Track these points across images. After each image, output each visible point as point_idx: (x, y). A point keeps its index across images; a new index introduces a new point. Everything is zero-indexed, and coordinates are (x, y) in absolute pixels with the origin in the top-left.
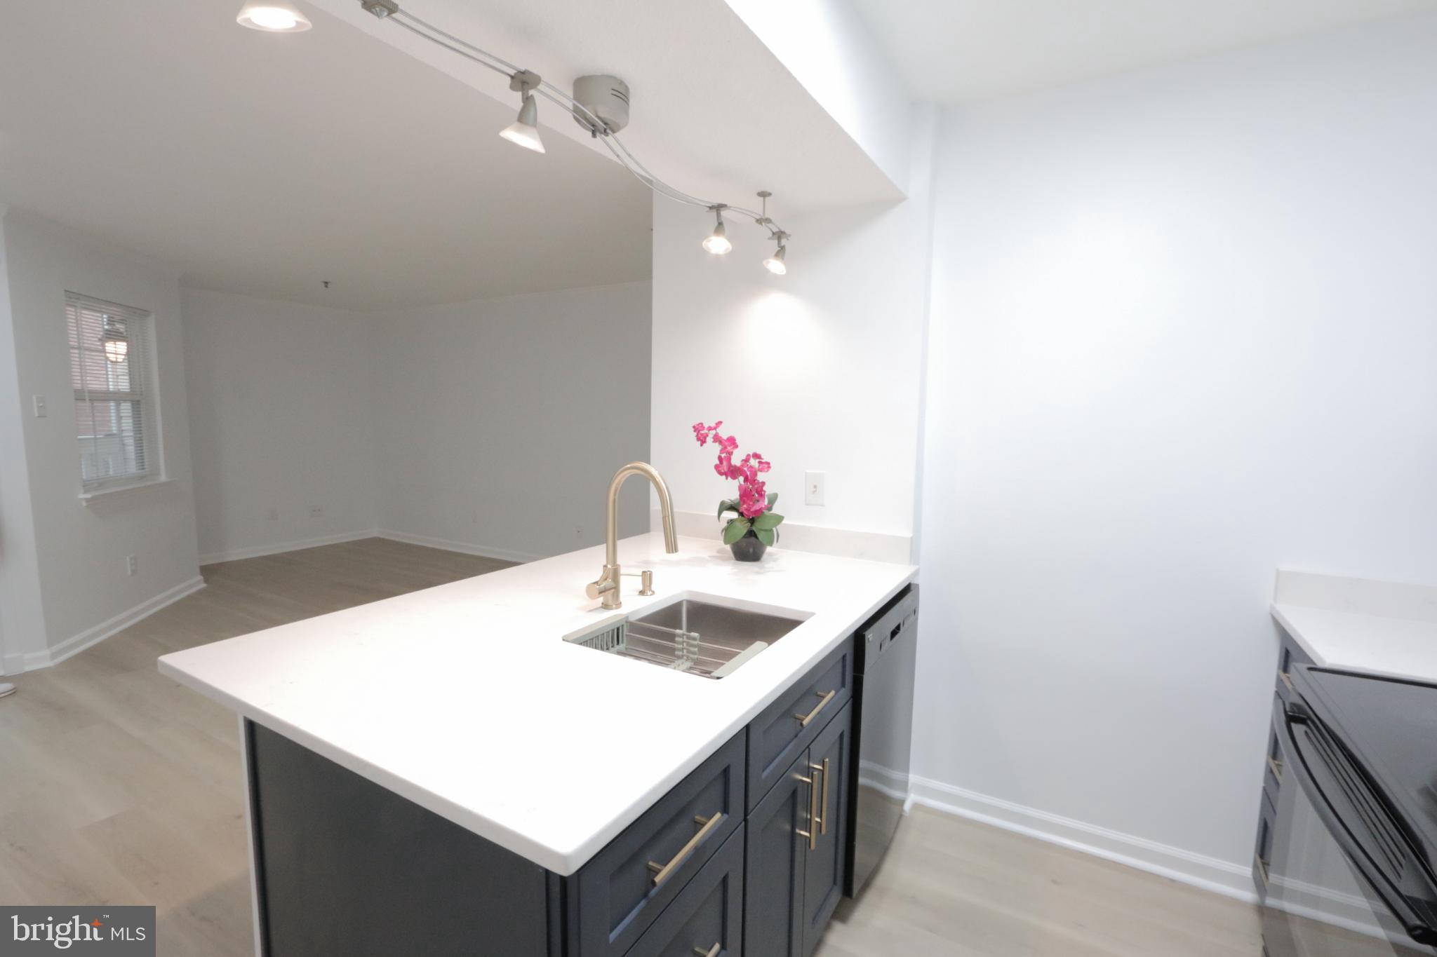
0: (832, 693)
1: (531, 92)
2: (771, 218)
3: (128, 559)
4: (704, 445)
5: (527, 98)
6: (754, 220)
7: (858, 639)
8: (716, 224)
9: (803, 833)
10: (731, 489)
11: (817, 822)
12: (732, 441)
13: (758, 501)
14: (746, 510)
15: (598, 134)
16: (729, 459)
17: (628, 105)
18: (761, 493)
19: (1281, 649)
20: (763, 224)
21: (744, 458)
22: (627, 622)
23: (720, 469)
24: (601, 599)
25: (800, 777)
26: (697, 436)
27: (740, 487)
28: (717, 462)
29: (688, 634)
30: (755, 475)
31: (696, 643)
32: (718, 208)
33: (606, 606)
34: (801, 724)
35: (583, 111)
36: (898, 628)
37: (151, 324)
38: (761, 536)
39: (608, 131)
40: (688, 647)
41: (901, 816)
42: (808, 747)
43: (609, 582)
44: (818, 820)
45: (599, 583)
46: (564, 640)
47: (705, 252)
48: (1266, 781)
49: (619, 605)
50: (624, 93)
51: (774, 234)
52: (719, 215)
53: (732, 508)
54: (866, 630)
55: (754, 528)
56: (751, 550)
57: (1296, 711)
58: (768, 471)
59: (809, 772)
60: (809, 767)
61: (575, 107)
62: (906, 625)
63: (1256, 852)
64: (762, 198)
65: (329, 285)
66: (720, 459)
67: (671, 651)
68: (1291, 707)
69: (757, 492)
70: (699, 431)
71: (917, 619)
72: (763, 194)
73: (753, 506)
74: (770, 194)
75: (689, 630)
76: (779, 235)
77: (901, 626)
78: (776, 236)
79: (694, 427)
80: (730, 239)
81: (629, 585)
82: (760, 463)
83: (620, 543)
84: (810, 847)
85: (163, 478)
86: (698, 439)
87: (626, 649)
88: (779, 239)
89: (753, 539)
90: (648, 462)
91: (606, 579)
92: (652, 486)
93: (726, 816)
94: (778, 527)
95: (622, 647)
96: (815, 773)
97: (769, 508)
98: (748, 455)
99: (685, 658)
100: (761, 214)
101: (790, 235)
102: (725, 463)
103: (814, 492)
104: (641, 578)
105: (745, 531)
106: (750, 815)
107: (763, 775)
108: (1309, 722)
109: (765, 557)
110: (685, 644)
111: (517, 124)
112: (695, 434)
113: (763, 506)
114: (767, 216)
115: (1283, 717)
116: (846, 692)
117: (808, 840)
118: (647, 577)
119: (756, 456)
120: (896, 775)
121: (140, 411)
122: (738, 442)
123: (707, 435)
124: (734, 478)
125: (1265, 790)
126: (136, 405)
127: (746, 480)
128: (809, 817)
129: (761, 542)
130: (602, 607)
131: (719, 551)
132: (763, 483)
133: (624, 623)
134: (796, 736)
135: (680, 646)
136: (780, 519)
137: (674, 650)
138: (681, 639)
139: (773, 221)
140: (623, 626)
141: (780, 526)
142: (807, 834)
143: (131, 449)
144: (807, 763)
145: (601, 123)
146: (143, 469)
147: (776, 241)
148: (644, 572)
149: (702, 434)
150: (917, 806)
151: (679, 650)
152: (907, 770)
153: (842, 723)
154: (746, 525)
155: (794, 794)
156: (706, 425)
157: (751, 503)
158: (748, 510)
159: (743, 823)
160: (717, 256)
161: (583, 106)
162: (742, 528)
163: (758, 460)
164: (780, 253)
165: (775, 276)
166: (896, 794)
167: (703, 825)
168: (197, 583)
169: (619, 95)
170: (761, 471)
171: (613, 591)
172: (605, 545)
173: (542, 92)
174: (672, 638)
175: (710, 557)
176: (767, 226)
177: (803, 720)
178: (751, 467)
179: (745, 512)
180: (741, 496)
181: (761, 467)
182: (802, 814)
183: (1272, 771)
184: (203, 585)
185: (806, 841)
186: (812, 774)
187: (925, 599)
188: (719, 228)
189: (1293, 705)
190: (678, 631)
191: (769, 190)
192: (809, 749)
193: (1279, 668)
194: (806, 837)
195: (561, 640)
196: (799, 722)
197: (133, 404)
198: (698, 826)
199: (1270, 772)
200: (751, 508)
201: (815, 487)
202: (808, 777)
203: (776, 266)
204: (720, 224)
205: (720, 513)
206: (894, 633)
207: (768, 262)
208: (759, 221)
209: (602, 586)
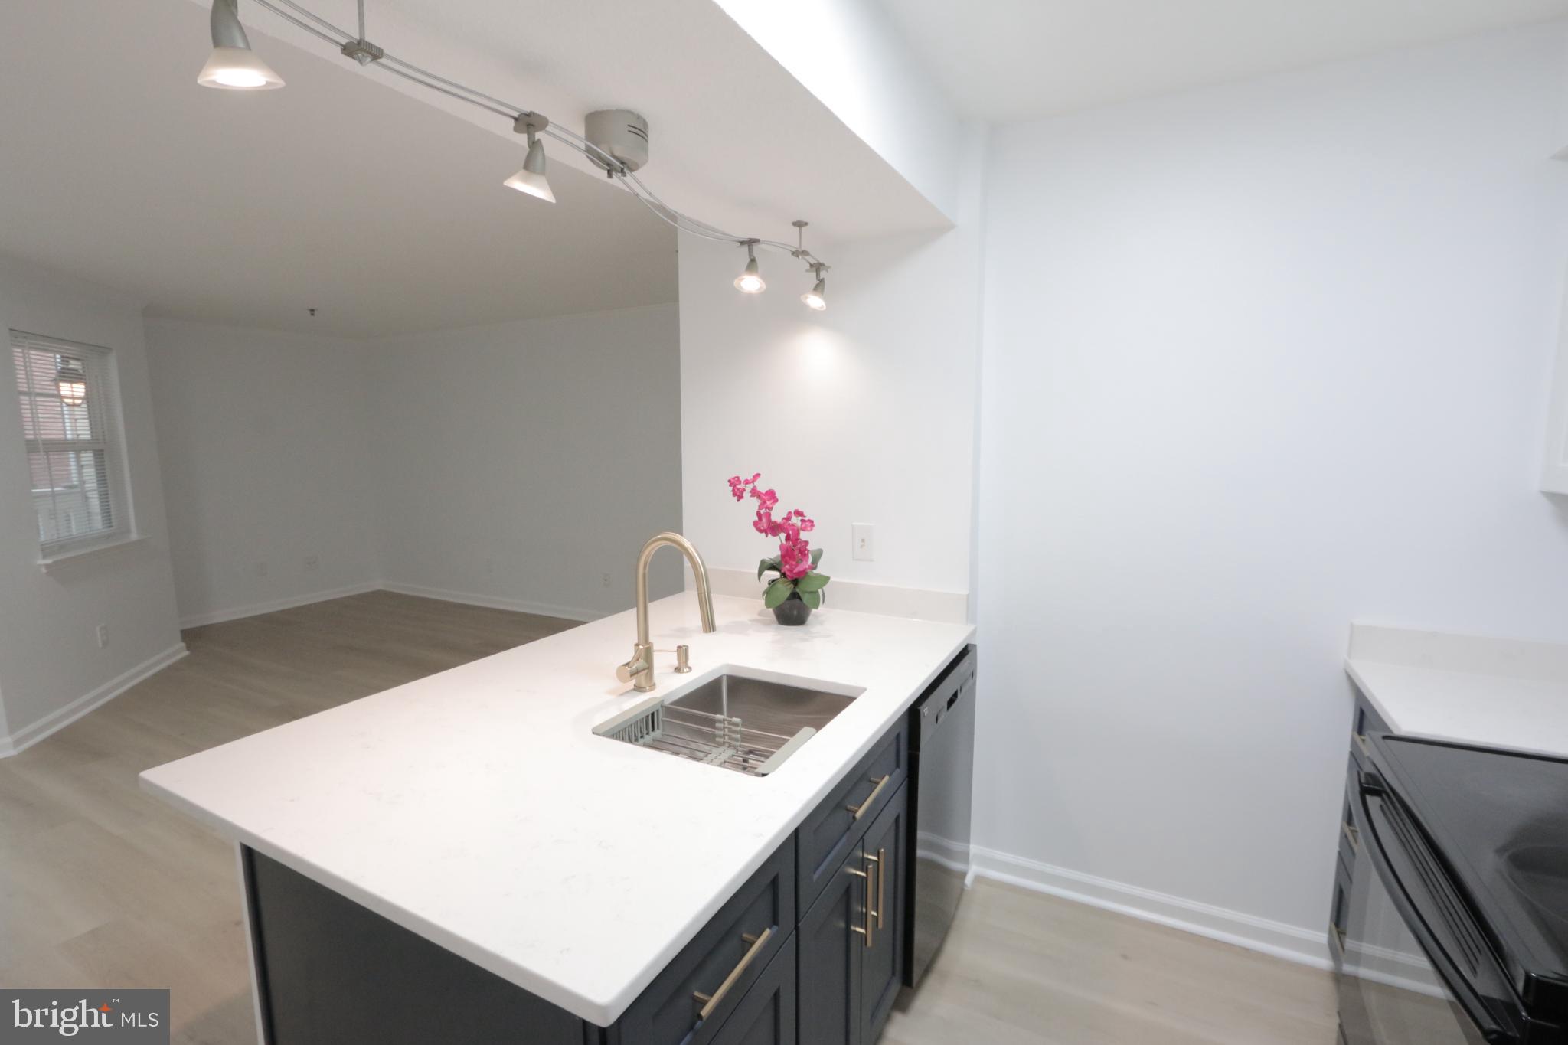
0: (887, 778)
1: (539, 135)
2: (808, 250)
3: (98, 628)
4: (741, 500)
5: (533, 143)
6: (791, 253)
7: (913, 715)
8: (748, 260)
9: (858, 929)
10: (772, 547)
11: (873, 916)
12: (771, 495)
13: (802, 561)
14: (789, 570)
15: (614, 174)
16: (769, 515)
17: (647, 141)
18: (804, 553)
19: (1355, 711)
20: (800, 257)
21: (785, 516)
22: (662, 707)
23: (759, 526)
24: (633, 682)
25: (853, 871)
26: (733, 491)
27: (782, 547)
28: (756, 518)
29: (730, 719)
30: (798, 534)
31: (738, 729)
32: (751, 243)
33: (638, 689)
34: (854, 818)
35: (596, 150)
36: (955, 695)
37: (112, 361)
38: (806, 598)
39: (625, 170)
40: (730, 734)
41: (963, 890)
42: (862, 838)
43: (642, 663)
44: (875, 914)
45: (631, 664)
46: (593, 733)
47: (737, 292)
48: (1341, 845)
49: (653, 686)
50: (642, 129)
51: (811, 265)
52: (750, 251)
53: (773, 567)
54: (920, 705)
55: (798, 590)
56: (795, 613)
57: (1371, 782)
58: (811, 529)
59: (863, 864)
60: (863, 859)
61: (587, 146)
62: (963, 690)
63: (1331, 920)
64: (797, 229)
65: (316, 313)
66: (759, 514)
67: (711, 738)
68: (1366, 778)
69: (801, 552)
70: (735, 485)
71: (974, 684)
72: (799, 224)
73: (797, 566)
74: (806, 224)
75: (730, 716)
76: (817, 267)
77: (959, 691)
78: (814, 269)
79: (729, 481)
80: (763, 277)
81: (664, 661)
82: (802, 521)
83: (651, 606)
84: (866, 944)
85: (134, 536)
86: (735, 494)
87: (662, 735)
88: (818, 271)
89: (798, 601)
90: (681, 533)
91: (638, 660)
92: (685, 559)
93: (775, 928)
94: (824, 588)
95: (657, 733)
96: (870, 866)
97: (814, 566)
98: (790, 513)
99: (727, 745)
100: (797, 245)
101: (829, 267)
102: (764, 520)
103: (862, 546)
104: (676, 654)
105: (787, 594)
106: (802, 921)
107: (814, 877)
108: (1384, 795)
109: (810, 619)
110: (726, 730)
111: (523, 172)
112: (731, 488)
113: (807, 567)
114: (803, 248)
115: (1357, 788)
116: (901, 773)
117: (864, 937)
118: (682, 652)
119: (798, 513)
120: (956, 846)
121: (103, 458)
122: (778, 495)
123: (744, 490)
124: (775, 534)
125: (1340, 853)
126: (99, 455)
127: (788, 538)
128: (864, 910)
129: (804, 605)
130: (634, 689)
131: (760, 614)
132: (807, 543)
133: (659, 707)
134: (848, 829)
135: (721, 733)
136: (826, 579)
137: (715, 736)
138: (721, 725)
139: (811, 253)
140: (658, 711)
141: (827, 585)
142: (862, 931)
143: (95, 502)
144: (861, 854)
145: (616, 162)
146: (111, 527)
147: (815, 273)
148: (679, 647)
149: (738, 489)
150: (979, 879)
151: (720, 737)
152: (967, 840)
153: (897, 806)
154: (790, 586)
155: (848, 891)
156: (742, 479)
157: (794, 563)
158: (791, 571)
159: (794, 931)
160: (750, 296)
161: (596, 145)
162: (784, 590)
163: (800, 518)
164: (819, 287)
165: (814, 312)
166: (956, 866)
167: (752, 944)
168: (178, 651)
169: (639, 132)
170: (804, 530)
171: (646, 671)
172: (635, 610)
173: (550, 133)
174: (711, 723)
175: (750, 621)
176: (805, 259)
177: (856, 812)
178: (793, 525)
179: (788, 573)
180: (783, 556)
181: (803, 526)
182: (858, 908)
183: (1346, 836)
184: (186, 653)
185: (862, 938)
186: (867, 868)
187: (984, 662)
188: (752, 265)
189: (1369, 775)
190: (719, 716)
191: (805, 220)
192: (863, 840)
193: (1353, 730)
194: (861, 934)
195: (591, 733)
196: (851, 815)
197: (95, 455)
198: (747, 945)
199: (1344, 837)
200: (794, 569)
201: (863, 540)
202: (862, 871)
203: (815, 302)
204: (753, 260)
205: (760, 574)
206: (951, 702)
207: (807, 298)
208: (796, 254)
209: (634, 667)
